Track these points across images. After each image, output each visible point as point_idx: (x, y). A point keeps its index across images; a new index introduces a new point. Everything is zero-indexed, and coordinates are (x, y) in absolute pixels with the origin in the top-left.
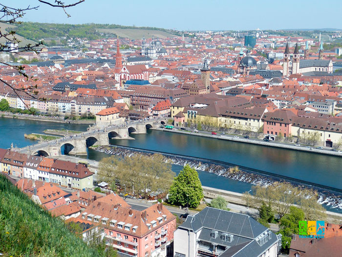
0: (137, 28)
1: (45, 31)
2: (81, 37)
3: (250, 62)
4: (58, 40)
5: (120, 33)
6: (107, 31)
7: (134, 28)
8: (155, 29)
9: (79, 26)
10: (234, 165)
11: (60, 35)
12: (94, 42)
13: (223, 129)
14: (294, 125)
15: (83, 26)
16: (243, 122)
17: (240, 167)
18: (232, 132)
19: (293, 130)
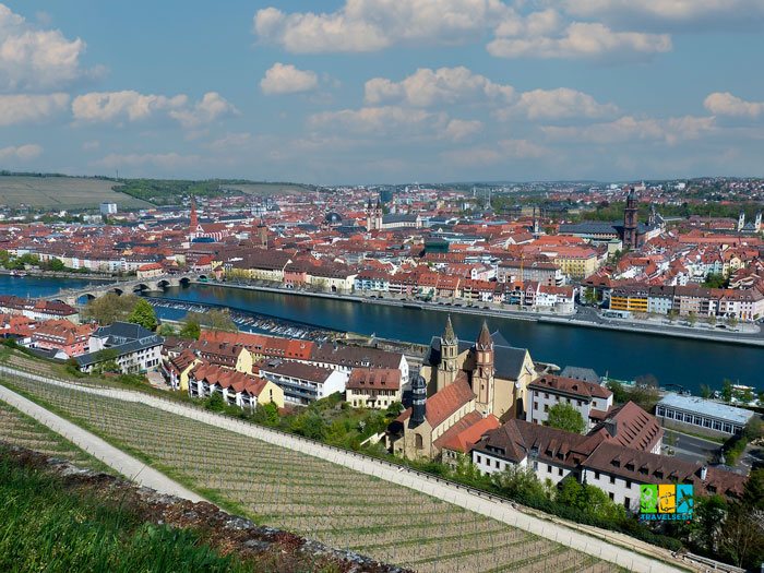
0: (269, 184)
1: (157, 189)
2: (201, 195)
3: (334, 218)
4: (171, 199)
5: (246, 190)
6: (231, 187)
7: (265, 183)
8: (291, 184)
9: (200, 182)
10: (224, 307)
11: (175, 193)
12: (212, 200)
13: (254, 281)
14: (308, 273)
15: (205, 182)
16: (270, 272)
17: (230, 308)
18: (261, 282)
19: (308, 278)
